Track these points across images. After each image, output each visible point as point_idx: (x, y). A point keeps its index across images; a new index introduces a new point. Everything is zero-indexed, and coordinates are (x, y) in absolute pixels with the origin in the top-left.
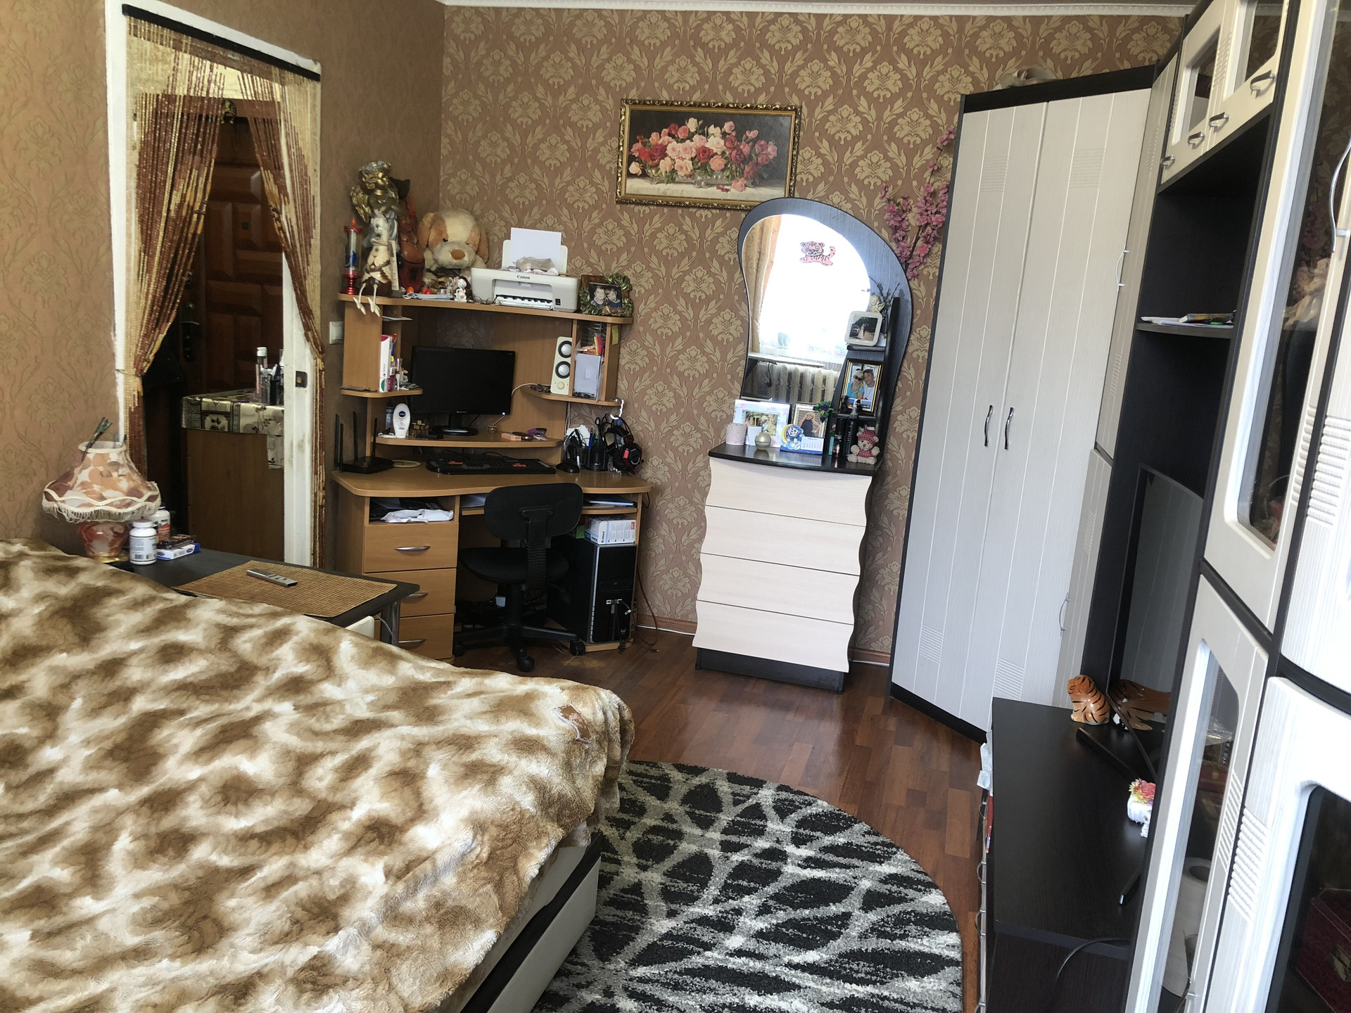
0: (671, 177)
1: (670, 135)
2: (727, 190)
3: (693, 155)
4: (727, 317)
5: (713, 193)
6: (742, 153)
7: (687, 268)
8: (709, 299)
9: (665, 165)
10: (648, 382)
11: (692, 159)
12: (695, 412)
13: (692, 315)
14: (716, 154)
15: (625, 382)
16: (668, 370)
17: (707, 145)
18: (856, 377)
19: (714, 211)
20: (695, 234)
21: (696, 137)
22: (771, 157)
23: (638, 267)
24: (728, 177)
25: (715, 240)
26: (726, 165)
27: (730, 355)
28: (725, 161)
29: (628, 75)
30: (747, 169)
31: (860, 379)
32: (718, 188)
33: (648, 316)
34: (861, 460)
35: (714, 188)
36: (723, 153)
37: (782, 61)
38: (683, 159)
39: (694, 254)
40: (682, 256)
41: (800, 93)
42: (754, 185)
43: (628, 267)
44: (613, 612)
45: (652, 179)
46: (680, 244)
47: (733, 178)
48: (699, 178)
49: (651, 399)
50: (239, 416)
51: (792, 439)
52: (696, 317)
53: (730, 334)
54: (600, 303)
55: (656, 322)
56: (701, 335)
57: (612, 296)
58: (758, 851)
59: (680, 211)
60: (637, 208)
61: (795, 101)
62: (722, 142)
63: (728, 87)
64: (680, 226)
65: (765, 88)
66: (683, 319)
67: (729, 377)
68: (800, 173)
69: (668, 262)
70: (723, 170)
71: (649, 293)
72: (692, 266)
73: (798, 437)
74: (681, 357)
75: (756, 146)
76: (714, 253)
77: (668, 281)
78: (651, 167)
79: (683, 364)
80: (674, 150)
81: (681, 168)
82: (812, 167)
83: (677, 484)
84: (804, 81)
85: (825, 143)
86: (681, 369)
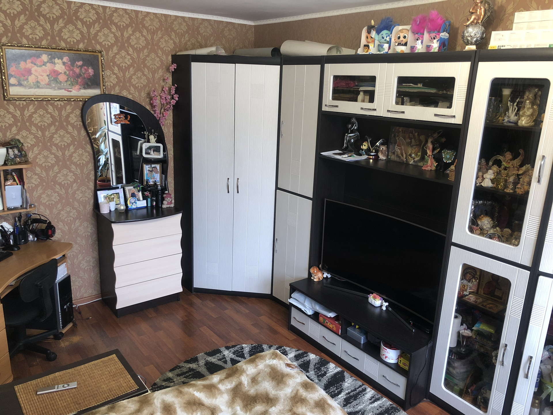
0: (37, 85)
1: (32, 63)
2: (71, 91)
3: (48, 74)
4: (80, 152)
5: (63, 93)
6: (75, 72)
7: (54, 131)
8: (69, 145)
9: (31, 79)
10: (41, 191)
11: (48, 76)
12: (71, 200)
13: (61, 154)
14: (61, 73)
16: (53, 183)
17: (55, 69)
18: (149, 171)
19: (65, 102)
20: (56, 114)
21: (48, 64)
22: (91, 75)
23: (24, 133)
24: (70, 84)
25: (68, 116)
26: (68, 79)
27: (85, 170)
28: (67, 77)
30: (79, 80)
31: (151, 171)
32: (65, 90)
33: (35, 157)
35: (63, 91)
36: (65, 73)
37: (89, 27)
38: (42, 76)
39: (57, 124)
40: (50, 125)
41: (100, 44)
42: (85, 88)
43: (18, 134)
44: (67, 310)
45: (25, 86)
46: (48, 120)
47: (73, 85)
48: (53, 85)
49: (45, 199)
52: (64, 154)
53: (84, 160)
55: (40, 160)
56: (68, 163)
57: (16, 152)
59: (45, 103)
60: (17, 103)
61: (98, 48)
62: (64, 67)
63: (61, 38)
64: (46, 110)
65: (82, 40)
66: (56, 157)
68: (107, 82)
69: (43, 130)
70: (66, 81)
71: (33, 146)
72: (57, 130)
74: (59, 175)
75: (83, 69)
76: (68, 123)
77: (44, 139)
78: (24, 80)
79: (60, 178)
80: (36, 71)
81: (42, 80)
82: (111, 79)
83: (67, 237)
84: (101, 38)
85: (116, 68)
86: (60, 181)
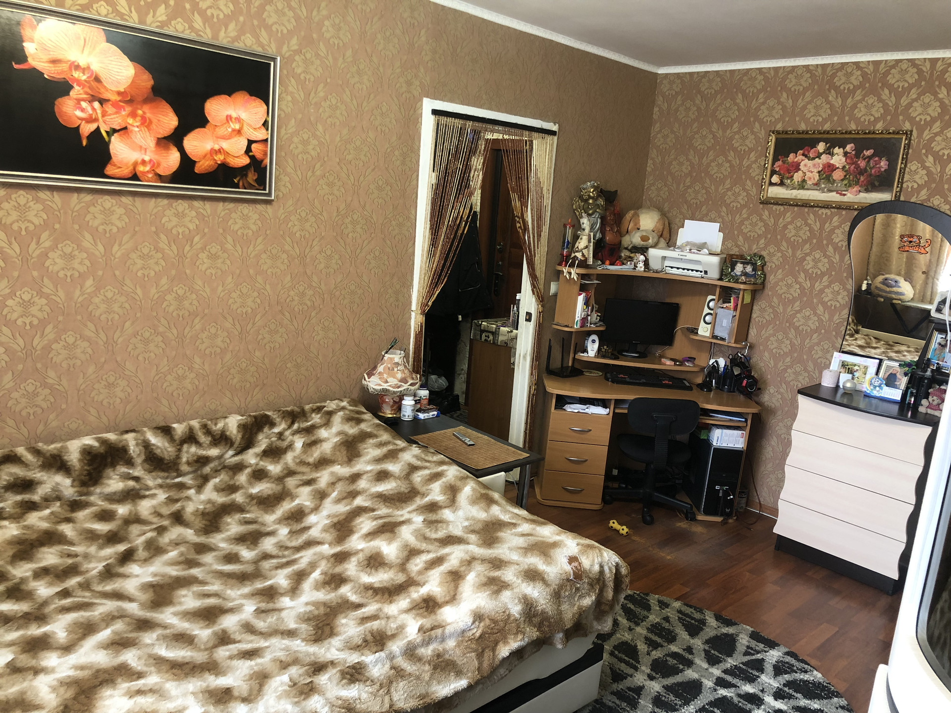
0: (802, 185)
1: (803, 155)
2: (844, 195)
3: (820, 169)
4: (836, 289)
5: (833, 197)
6: (859, 167)
7: (808, 251)
8: (823, 274)
9: (797, 177)
10: (771, 332)
11: (819, 172)
12: (805, 357)
13: (809, 285)
14: (838, 168)
15: (755, 330)
16: (788, 324)
17: (832, 162)
18: (940, 344)
19: (833, 210)
20: (817, 227)
21: (824, 157)
22: (883, 170)
23: (772, 248)
24: (846, 185)
25: (832, 231)
26: (845, 176)
27: (836, 317)
28: (845, 174)
29: (777, 113)
30: (862, 178)
31: (942, 346)
32: (837, 193)
33: (776, 284)
34: (930, 411)
35: (834, 193)
36: (844, 167)
37: (898, 97)
38: (812, 172)
39: (815, 241)
40: (805, 242)
41: (912, 120)
42: (867, 191)
43: (764, 249)
44: (721, 495)
45: (787, 187)
46: (805, 234)
47: (850, 186)
48: (823, 186)
49: (773, 345)
50: (498, 334)
51: (875, 387)
52: (812, 286)
53: (838, 301)
54: (739, 274)
55: (781, 289)
56: (815, 301)
57: (749, 269)
58: (742, 693)
59: (806, 210)
60: (775, 207)
61: (907, 126)
62: (844, 159)
63: (853, 118)
64: (805, 220)
65: (883, 117)
66: (802, 288)
67: (834, 333)
68: (907, 181)
69: (794, 246)
70: (842, 180)
71: (778, 267)
72: (812, 250)
73: (880, 386)
74: (798, 315)
75: (872, 162)
76: (830, 241)
77: (793, 259)
78: (788, 178)
79: (799, 320)
80: (805, 165)
81: (810, 178)
82: (917, 178)
83: (786, 409)
84: (916, 111)
85: (931, 159)
86: (797, 324)
